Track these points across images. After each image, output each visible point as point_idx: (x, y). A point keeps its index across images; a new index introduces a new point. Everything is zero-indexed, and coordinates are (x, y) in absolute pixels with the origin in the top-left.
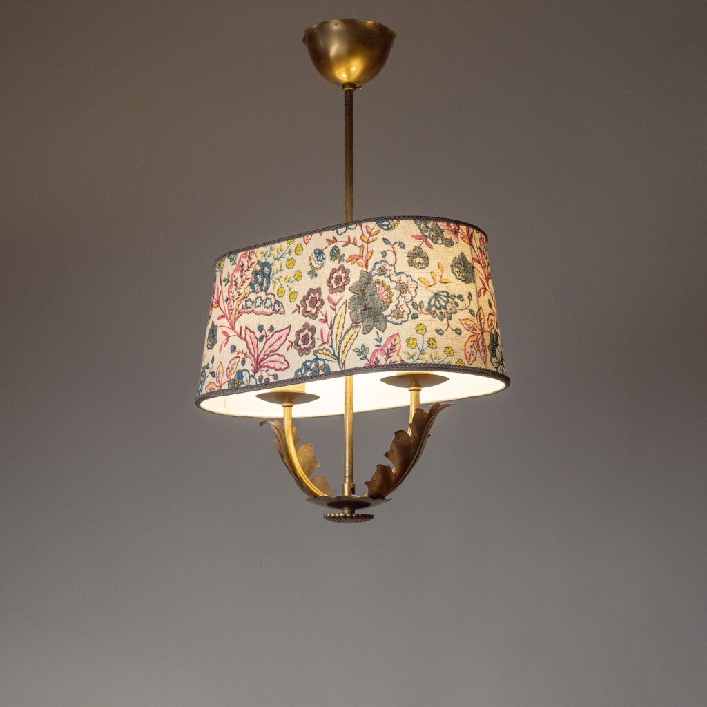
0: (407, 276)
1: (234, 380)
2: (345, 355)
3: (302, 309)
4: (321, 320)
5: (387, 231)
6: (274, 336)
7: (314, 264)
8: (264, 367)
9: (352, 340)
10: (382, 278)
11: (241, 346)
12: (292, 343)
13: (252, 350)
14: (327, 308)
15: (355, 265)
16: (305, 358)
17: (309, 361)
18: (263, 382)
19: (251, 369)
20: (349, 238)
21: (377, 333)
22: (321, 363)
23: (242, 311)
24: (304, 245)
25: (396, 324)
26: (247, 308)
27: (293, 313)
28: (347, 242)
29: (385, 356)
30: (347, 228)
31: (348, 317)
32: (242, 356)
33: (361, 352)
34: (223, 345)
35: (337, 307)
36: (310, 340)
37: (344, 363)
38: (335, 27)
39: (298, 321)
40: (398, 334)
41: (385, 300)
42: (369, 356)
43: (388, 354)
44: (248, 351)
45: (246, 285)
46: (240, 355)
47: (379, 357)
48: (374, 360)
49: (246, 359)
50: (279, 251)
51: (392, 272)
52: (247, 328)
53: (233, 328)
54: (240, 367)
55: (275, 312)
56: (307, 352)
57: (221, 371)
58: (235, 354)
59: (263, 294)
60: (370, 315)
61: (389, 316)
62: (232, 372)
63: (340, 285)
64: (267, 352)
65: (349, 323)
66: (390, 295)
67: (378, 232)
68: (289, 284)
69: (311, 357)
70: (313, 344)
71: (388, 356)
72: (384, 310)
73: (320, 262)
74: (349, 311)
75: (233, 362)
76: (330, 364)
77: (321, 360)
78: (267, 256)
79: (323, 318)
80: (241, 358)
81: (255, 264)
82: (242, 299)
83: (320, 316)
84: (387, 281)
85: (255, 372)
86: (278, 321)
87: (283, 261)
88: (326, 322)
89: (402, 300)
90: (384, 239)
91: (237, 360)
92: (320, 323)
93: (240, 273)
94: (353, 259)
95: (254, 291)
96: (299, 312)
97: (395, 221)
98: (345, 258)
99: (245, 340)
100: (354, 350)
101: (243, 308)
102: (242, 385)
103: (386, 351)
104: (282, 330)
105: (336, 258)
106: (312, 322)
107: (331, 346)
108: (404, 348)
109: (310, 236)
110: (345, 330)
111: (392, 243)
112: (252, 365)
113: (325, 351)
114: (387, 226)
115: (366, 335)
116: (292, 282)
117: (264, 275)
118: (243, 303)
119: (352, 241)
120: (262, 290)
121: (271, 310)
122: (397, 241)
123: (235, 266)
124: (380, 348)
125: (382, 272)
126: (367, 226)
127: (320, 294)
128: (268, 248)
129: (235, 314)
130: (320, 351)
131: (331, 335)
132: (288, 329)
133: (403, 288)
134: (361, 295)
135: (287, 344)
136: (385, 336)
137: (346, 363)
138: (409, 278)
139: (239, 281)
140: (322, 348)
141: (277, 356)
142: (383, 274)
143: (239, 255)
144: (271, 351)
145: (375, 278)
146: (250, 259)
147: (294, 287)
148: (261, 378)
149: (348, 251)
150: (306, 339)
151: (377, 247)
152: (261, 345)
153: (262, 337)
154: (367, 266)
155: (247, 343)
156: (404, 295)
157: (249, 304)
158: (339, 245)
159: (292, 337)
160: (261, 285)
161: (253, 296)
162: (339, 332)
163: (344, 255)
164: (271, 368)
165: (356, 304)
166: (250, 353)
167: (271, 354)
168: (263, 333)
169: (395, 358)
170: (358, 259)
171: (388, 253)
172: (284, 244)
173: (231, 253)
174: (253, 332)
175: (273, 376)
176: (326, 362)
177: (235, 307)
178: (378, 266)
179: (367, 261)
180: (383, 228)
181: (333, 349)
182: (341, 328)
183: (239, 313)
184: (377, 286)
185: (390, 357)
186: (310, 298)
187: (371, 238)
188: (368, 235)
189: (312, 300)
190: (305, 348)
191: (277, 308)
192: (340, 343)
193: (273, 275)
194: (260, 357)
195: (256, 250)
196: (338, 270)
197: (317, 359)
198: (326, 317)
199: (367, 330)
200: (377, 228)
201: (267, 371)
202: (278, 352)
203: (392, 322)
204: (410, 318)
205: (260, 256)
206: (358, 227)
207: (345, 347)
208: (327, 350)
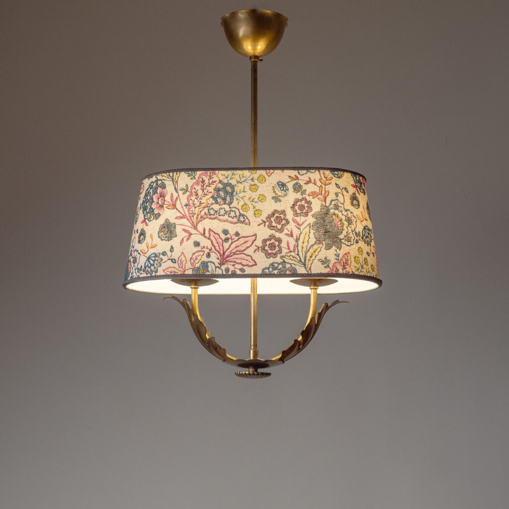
0: (351, 213)
1: (199, 268)
2: (310, 262)
3: (267, 224)
4: (287, 234)
5: (337, 179)
6: (240, 240)
7: (277, 192)
8: (231, 262)
9: (317, 253)
10: (336, 212)
11: (205, 242)
12: (259, 248)
13: (217, 248)
14: (292, 226)
15: (316, 199)
16: (272, 260)
17: (276, 263)
18: (230, 273)
19: (217, 262)
20: (310, 178)
21: (336, 250)
22: (288, 266)
23: (205, 216)
24: (266, 177)
25: (348, 245)
26: (210, 215)
27: (259, 225)
28: (308, 182)
29: (342, 267)
30: (308, 171)
31: (312, 235)
32: (207, 251)
33: (325, 262)
34: (185, 239)
35: (302, 227)
36: (277, 247)
37: (310, 268)
38: (242, 15)
39: (264, 233)
40: (349, 253)
41: (340, 228)
42: (331, 266)
43: (344, 266)
44: (213, 248)
45: (207, 197)
46: (204, 250)
47: (339, 267)
48: (335, 269)
49: (211, 253)
50: (241, 176)
51: (342, 208)
52: (210, 230)
53: (195, 228)
54: (205, 259)
55: (239, 221)
56: (274, 256)
57: (183, 259)
58: (199, 249)
59: (227, 208)
60: (329, 237)
61: (343, 239)
62: (197, 261)
63: (304, 211)
64: (233, 251)
65: (313, 240)
66: (343, 225)
67: (331, 179)
68: (253, 203)
69: (278, 259)
70: (280, 251)
71: (344, 268)
72: (339, 235)
73: (283, 192)
74: (312, 231)
75: (197, 254)
76: (297, 267)
77: (288, 263)
78: (229, 179)
79: (289, 233)
80: (206, 252)
81: (217, 183)
82: (204, 208)
83: (286, 231)
84: (340, 214)
85: (221, 264)
86: (244, 230)
87: (247, 185)
88: (292, 236)
89: (349, 229)
90: (336, 184)
91: (202, 253)
92: (286, 237)
93: (200, 187)
94: (314, 194)
95: (217, 203)
96: (265, 225)
97: (342, 172)
98: (307, 193)
99: (209, 239)
100: (318, 260)
101: (205, 214)
102: (208, 273)
103: (342, 264)
104: (248, 237)
105: (299, 191)
106: (277, 235)
107: (298, 255)
108: (353, 263)
109: (272, 171)
110: (310, 245)
111: (341, 188)
112: (218, 259)
113: (291, 258)
114: (337, 175)
115: (328, 251)
116: (256, 202)
117: (226, 192)
118: (206, 210)
119: (313, 181)
120: (225, 203)
121: (235, 220)
122: (344, 187)
123: (194, 181)
124: (338, 261)
125: (337, 207)
126: (324, 173)
127: (285, 215)
128: (230, 172)
129: (197, 218)
130: (287, 257)
131: (297, 247)
132: (255, 237)
133: (349, 221)
134: (322, 221)
135: (253, 248)
136: (341, 253)
137: (312, 268)
138: (352, 214)
139: (200, 192)
140: (289, 254)
141: (243, 256)
142: (337, 209)
143: (199, 173)
144: (237, 251)
145: (332, 211)
146: (211, 178)
147: (259, 206)
148: (227, 270)
149: (310, 188)
150: (272, 246)
151: (332, 189)
152: (226, 245)
153: (227, 240)
154: (325, 201)
155: (212, 242)
156: (350, 226)
157: (212, 212)
158: (302, 183)
159: (259, 243)
160: (224, 199)
161: (216, 207)
162: (305, 245)
163: (306, 190)
164: (238, 263)
165: (318, 227)
166: (215, 249)
167: (238, 253)
168: (228, 236)
169: (349, 270)
170: (318, 195)
171: (339, 194)
172: (247, 173)
173: (190, 170)
174: (218, 234)
175: (240, 269)
176: (293, 265)
177: (196, 212)
178: (333, 203)
179: (326, 197)
180: (335, 176)
181: (300, 257)
182: (306, 243)
183: (201, 217)
184: (334, 217)
185: (345, 268)
186: (275, 216)
187: (327, 182)
188: (325, 179)
189: (277, 219)
190: (272, 253)
191: (242, 219)
192: (306, 253)
193: (236, 193)
194: (227, 254)
195: (217, 172)
196: (301, 200)
197: (284, 262)
198: (292, 232)
199: (328, 247)
200: (331, 175)
201: (233, 265)
202: (245, 252)
203: (345, 244)
204: (355, 243)
205: (221, 178)
206: (317, 172)
207: (311, 257)
208: (294, 257)
